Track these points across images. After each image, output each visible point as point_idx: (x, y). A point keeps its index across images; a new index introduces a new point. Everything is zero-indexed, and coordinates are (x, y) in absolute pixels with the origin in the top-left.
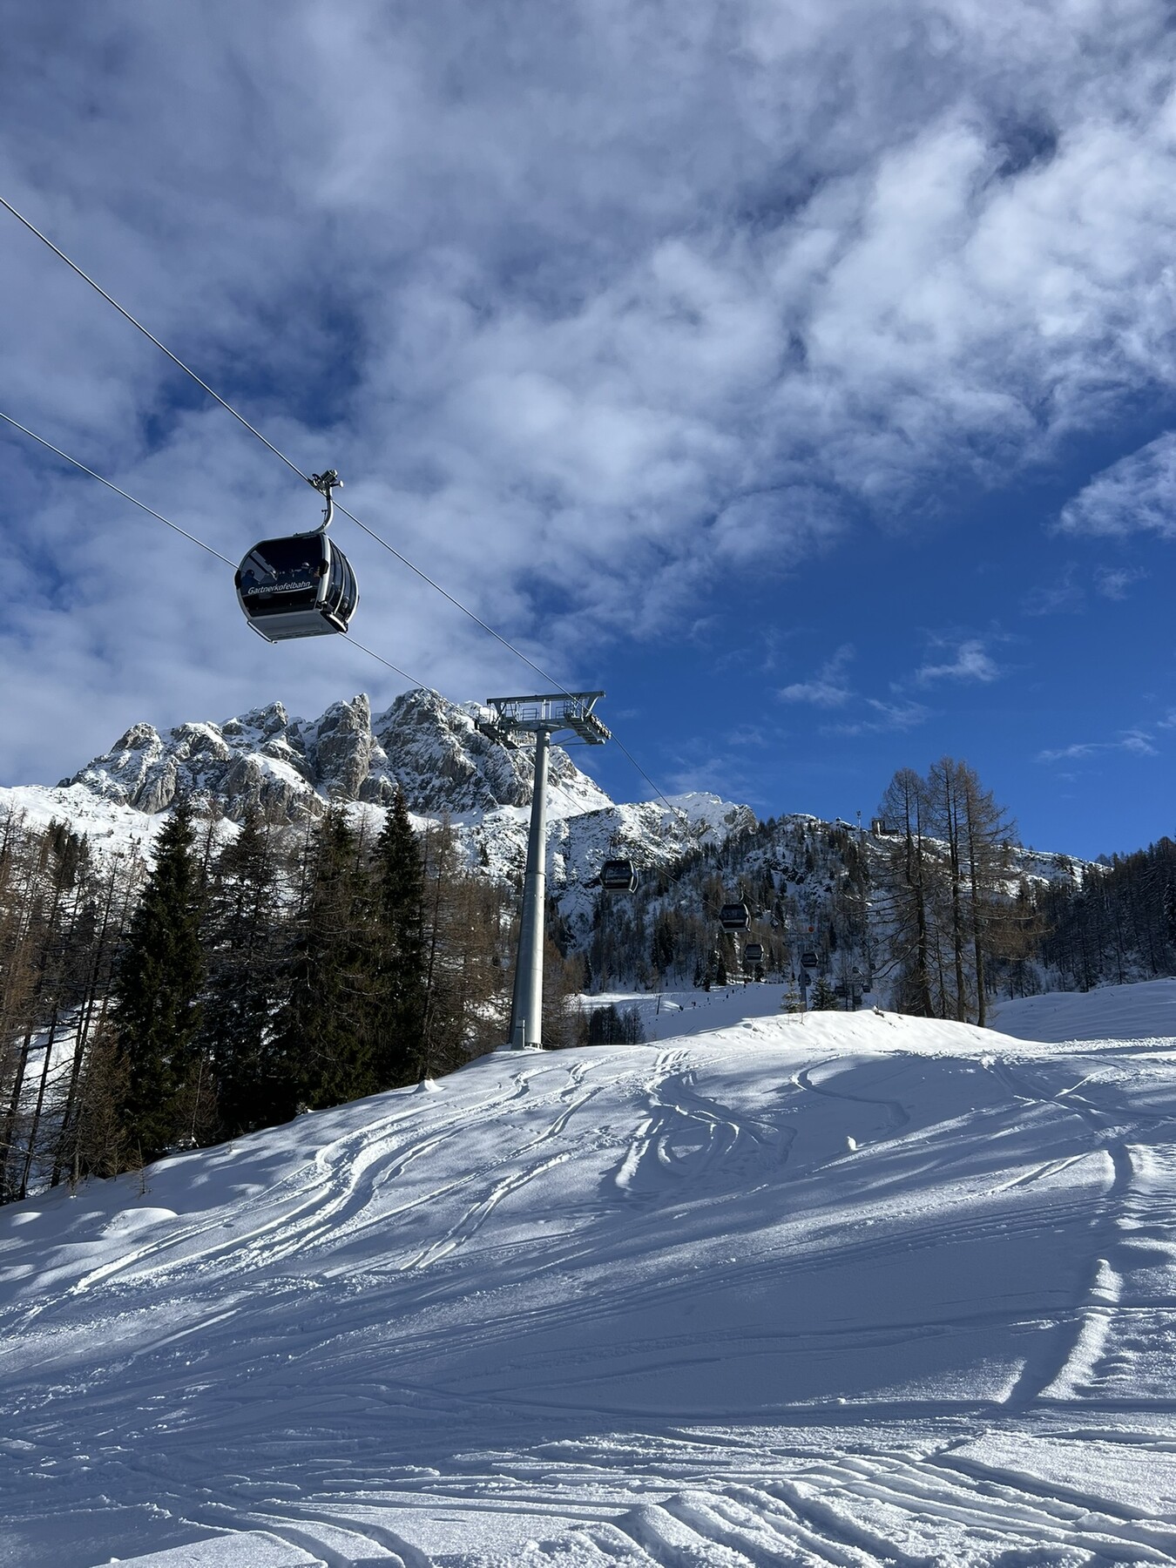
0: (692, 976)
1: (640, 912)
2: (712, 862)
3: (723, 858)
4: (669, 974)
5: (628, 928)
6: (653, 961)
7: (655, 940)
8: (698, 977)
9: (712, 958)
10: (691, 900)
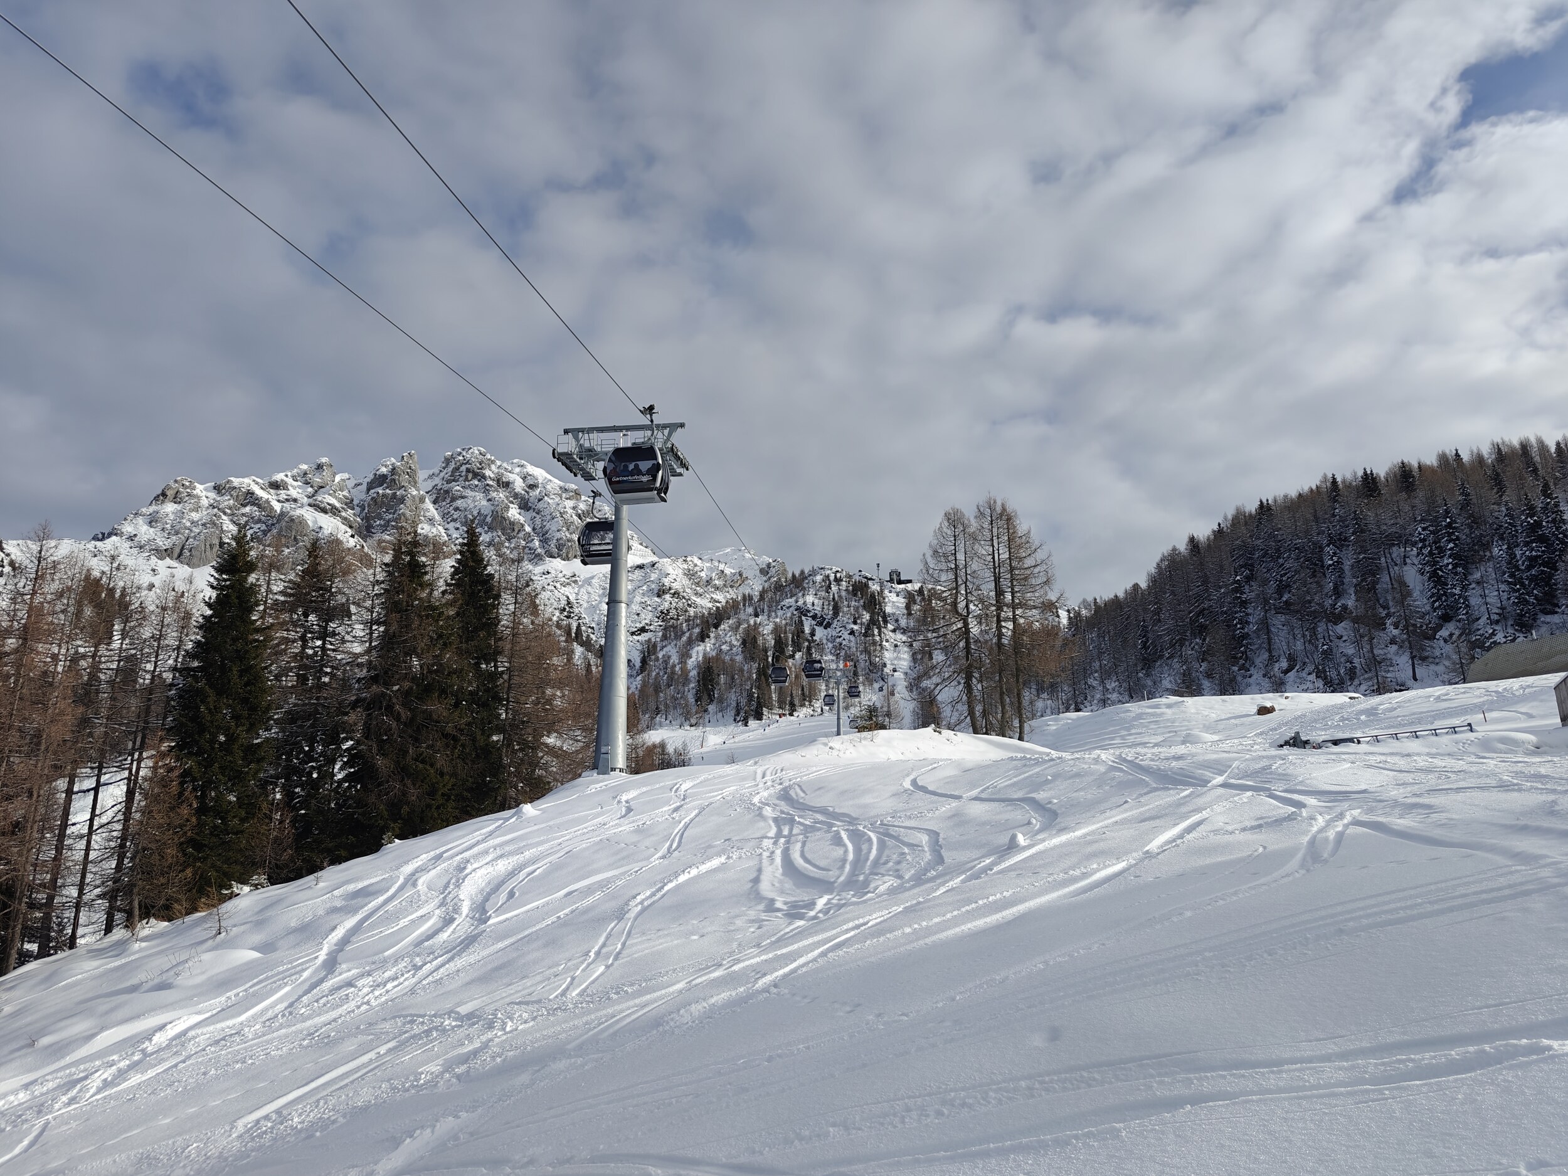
0: (733, 713)
1: (685, 655)
2: (750, 610)
3: (759, 606)
4: (711, 712)
5: (673, 672)
6: (696, 701)
7: (699, 681)
8: (738, 714)
9: (750, 696)
10: (732, 646)
